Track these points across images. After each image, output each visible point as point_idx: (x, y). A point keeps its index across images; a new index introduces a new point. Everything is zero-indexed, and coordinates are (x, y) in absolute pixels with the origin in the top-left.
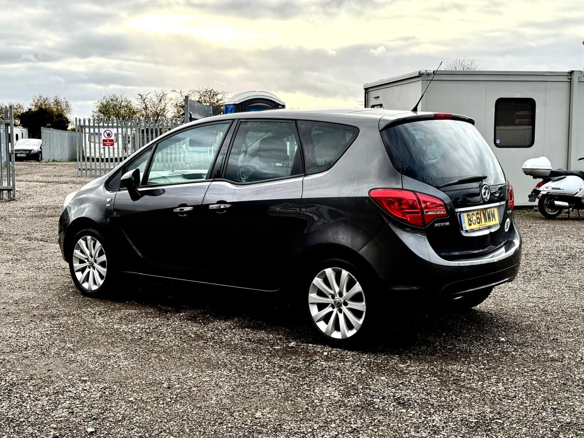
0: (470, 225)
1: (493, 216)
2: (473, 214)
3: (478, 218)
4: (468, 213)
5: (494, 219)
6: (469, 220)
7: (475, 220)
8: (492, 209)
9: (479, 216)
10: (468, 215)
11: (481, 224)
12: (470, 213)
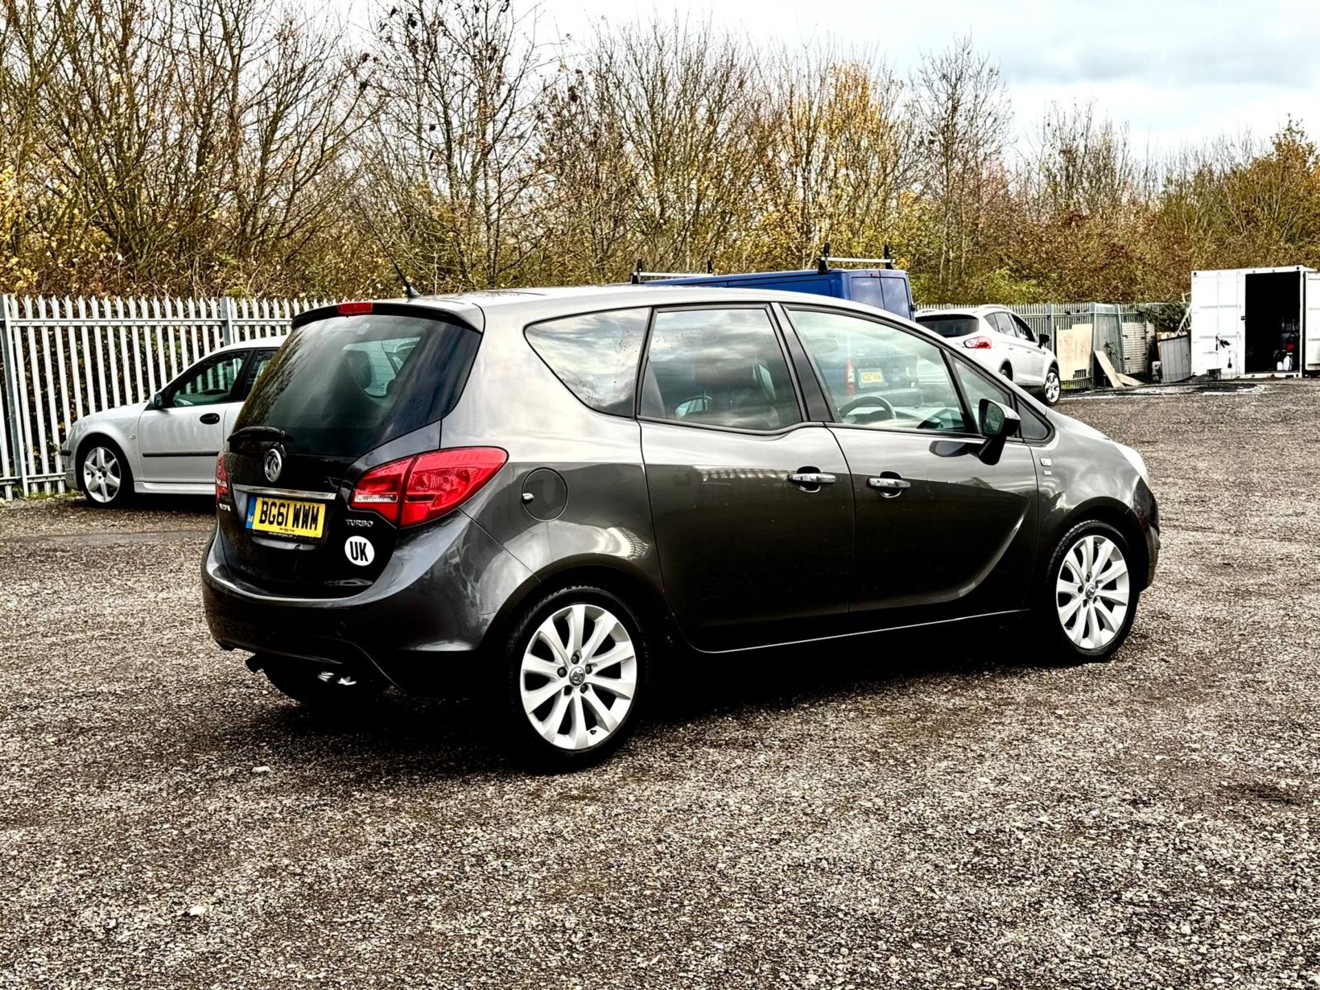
0: (262, 521)
1: (315, 519)
2: (274, 504)
3: (280, 514)
4: (266, 500)
5: (313, 526)
6: (264, 512)
7: (274, 516)
8: (316, 505)
9: (283, 510)
10: (264, 503)
11: (283, 526)
12: (270, 501)
